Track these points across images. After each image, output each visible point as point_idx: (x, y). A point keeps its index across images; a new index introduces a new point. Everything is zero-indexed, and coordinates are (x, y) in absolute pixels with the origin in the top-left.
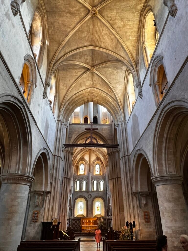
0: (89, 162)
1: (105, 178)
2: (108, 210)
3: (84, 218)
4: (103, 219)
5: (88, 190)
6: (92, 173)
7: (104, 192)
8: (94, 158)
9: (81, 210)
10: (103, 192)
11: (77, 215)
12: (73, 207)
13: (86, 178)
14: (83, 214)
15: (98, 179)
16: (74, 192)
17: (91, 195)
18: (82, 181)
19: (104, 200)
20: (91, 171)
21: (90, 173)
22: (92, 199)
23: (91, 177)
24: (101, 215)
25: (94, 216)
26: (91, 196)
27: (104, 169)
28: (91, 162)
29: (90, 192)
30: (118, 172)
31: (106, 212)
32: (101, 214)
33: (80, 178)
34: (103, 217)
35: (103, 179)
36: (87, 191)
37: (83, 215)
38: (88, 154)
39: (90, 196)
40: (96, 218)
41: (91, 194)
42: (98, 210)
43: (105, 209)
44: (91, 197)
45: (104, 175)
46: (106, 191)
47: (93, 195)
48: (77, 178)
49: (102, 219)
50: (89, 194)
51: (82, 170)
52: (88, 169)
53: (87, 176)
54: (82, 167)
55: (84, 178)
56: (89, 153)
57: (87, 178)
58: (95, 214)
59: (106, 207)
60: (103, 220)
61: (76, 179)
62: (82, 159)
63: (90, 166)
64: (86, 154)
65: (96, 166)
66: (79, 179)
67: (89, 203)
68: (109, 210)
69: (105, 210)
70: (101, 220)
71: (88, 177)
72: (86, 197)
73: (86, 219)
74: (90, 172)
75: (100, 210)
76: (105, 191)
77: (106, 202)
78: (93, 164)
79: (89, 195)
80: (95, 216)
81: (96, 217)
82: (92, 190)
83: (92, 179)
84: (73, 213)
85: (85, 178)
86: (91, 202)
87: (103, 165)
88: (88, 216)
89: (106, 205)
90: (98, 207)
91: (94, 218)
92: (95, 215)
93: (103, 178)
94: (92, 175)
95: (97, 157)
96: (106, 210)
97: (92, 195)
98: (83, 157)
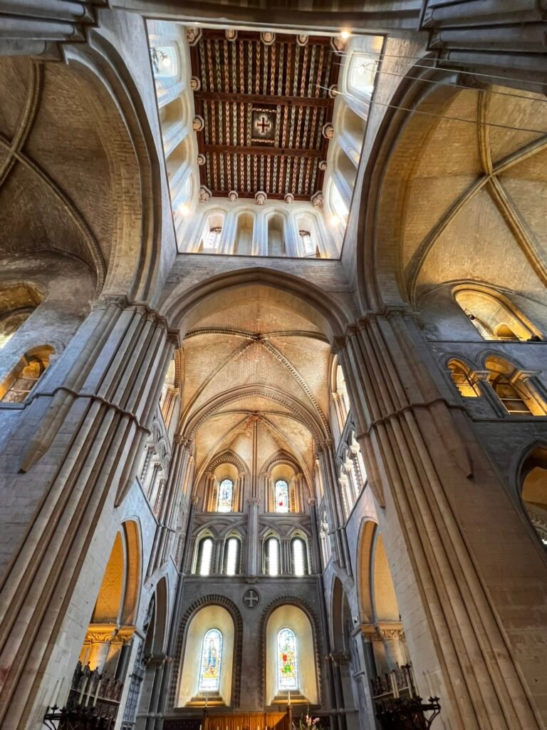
0: (251, 468)
1: (312, 520)
2: (335, 664)
3: (223, 717)
4: (317, 719)
5: (244, 571)
6: (261, 505)
7: (312, 581)
8: (268, 451)
9: (212, 672)
10: (306, 580)
11: (192, 700)
12: (172, 651)
13: (238, 523)
14: (217, 693)
15: (286, 527)
16: (189, 580)
17: (256, 593)
18: (221, 534)
19: (314, 616)
20: (260, 496)
21: (256, 504)
22: (260, 610)
23: (260, 517)
24: (303, 698)
25: (269, 703)
26: (257, 599)
27: (306, 490)
28: (260, 465)
29: (252, 578)
30: (407, 385)
31: (325, 676)
32: (302, 693)
33: (216, 522)
34: (313, 710)
35: (305, 526)
36: (243, 576)
37: (220, 699)
38: (248, 435)
39: (251, 599)
40: (283, 714)
41: (257, 587)
42: (287, 669)
43: (320, 662)
44: (256, 603)
45: (308, 512)
46: (319, 575)
47: (266, 593)
48: (204, 523)
49: (309, 720)
50: (247, 587)
51: (224, 499)
52: (248, 488)
53: (241, 514)
54: (225, 489)
55: (231, 522)
56: (251, 431)
57: (241, 522)
58: (273, 693)
59: (325, 650)
60: (317, 724)
61: (200, 525)
62: (227, 455)
63: (255, 479)
64: (241, 438)
65: (277, 484)
66: (211, 528)
67: (249, 633)
68: (339, 668)
69: (320, 667)
70: (306, 724)
71: (247, 518)
72: (236, 603)
73: (232, 717)
74: (254, 499)
75: (295, 670)
76: (312, 573)
77: (322, 625)
78: (266, 474)
79: (248, 594)
80: (272, 704)
81: (277, 707)
82: (261, 572)
83: (262, 525)
84: (169, 684)
85: (236, 521)
86: (256, 626)
87: (304, 477)
88: (242, 702)
89: (323, 638)
90: (286, 653)
91: (269, 711)
92: (276, 698)
93: (305, 523)
94: (261, 513)
95: (278, 449)
96: (326, 666)
97: (262, 593)
98: (232, 448)
